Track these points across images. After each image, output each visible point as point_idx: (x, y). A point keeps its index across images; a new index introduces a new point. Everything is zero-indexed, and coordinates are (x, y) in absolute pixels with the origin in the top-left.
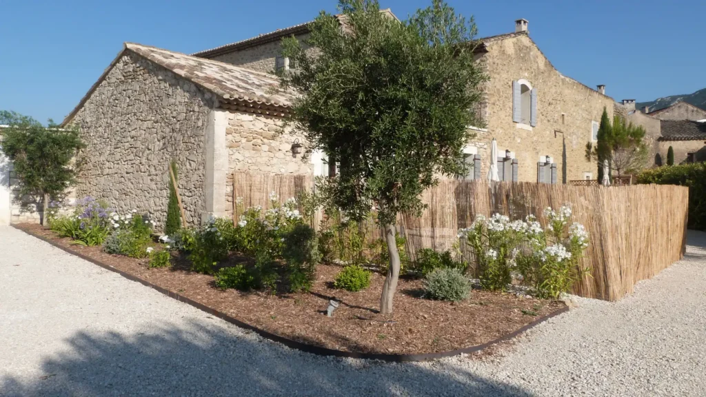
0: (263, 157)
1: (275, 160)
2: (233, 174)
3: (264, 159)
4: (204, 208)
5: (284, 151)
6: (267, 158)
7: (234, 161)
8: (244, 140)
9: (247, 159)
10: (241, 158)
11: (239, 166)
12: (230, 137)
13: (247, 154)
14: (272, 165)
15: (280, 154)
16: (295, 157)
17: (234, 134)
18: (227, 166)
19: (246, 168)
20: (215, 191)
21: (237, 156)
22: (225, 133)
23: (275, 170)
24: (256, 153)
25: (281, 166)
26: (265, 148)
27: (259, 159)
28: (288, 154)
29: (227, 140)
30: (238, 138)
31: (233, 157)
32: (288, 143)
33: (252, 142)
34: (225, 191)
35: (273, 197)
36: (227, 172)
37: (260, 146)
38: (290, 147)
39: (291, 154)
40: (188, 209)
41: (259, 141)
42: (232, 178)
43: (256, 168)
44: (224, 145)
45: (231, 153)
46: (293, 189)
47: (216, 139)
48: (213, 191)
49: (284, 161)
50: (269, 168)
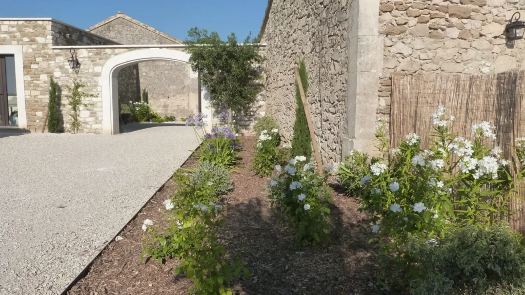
0: (449, 47)
1: (472, 53)
2: (390, 79)
3: (448, 51)
4: (346, 131)
5: (490, 37)
6: (457, 50)
7: (394, 56)
8: (413, 21)
9: (419, 53)
10: (406, 51)
11: (404, 64)
12: (387, 16)
13: (418, 44)
14: (466, 62)
15: (483, 43)
16: (511, 46)
17: (395, 12)
18: (381, 64)
19: (416, 67)
20: (358, 106)
21: (399, 47)
22: (377, 11)
23: (471, 69)
24: (434, 42)
25: (483, 62)
26: (454, 32)
27: (440, 53)
28: (498, 41)
29: (380, 22)
30: (402, 17)
31: (393, 50)
32: (498, 22)
33: (428, 24)
34: (375, 106)
35: (442, 118)
36: (380, 75)
37: (443, 30)
38: (502, 28)
39: (504, 41)
40: (332, 131)
41: (442, 22)
42: (388, 85)
43: (435, 67)
44: (376, 31)
45: (389, 43)
46: (493, 100)
47: (362, 20)
48: (355, 105)
49: (487, 53)
50: (459, 67)
